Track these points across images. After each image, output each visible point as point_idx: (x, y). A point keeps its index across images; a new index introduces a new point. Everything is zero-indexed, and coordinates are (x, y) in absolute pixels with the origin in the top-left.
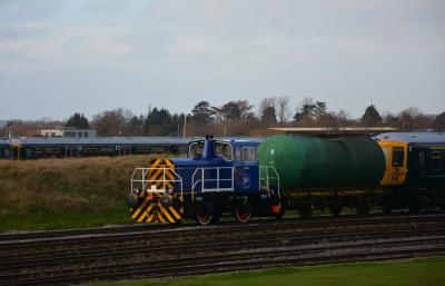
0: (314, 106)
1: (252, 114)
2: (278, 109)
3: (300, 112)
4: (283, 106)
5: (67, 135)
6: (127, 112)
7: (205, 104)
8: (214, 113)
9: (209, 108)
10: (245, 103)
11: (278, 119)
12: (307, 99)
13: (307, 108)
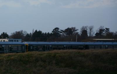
0: (104, 30)
1: (78, 33)
2: (88, 31)
3: (98, 32)
4: (91, 29)
5: (10, 41)
6: (25, 32)
7: (57, 28)
8: (61, 32)
9: (59, 30)
10: (74, 28)
11: (88, 35)
12: (101, 27)
13: (101, 30)
